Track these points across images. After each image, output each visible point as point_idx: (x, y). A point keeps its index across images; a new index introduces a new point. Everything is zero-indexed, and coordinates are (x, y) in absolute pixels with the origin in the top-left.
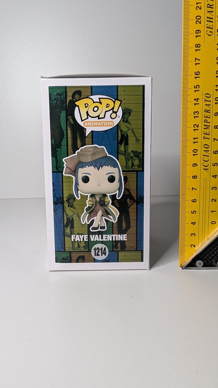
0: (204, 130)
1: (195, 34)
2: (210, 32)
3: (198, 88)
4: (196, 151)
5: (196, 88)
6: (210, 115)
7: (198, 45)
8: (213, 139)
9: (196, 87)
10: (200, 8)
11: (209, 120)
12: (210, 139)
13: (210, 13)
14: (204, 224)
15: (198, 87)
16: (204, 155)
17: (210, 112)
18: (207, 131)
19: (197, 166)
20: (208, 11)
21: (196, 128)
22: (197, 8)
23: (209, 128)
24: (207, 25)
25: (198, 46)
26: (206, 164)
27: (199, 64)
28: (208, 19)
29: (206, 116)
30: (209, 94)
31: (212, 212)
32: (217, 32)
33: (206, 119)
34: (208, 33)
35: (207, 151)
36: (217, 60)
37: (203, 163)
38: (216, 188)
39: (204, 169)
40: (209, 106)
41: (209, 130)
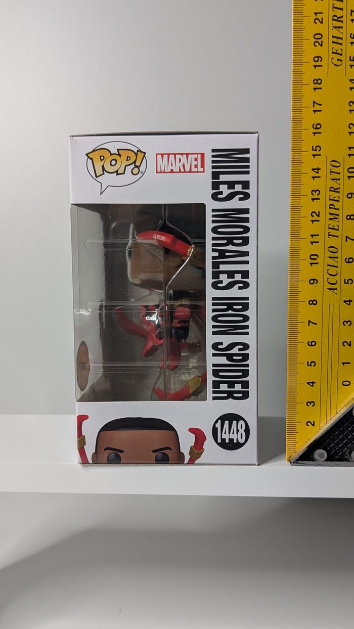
0: (328, 222)
1: (314, 62)
2: (338, 60)
4: (315, 257)
6: (339, 197)
9: (314, 149)
10: (321, 20)
11: (337, 205)
12: (340, 237)
13: (338, 29)
14: (329, 385)
15: (318, 148)
16: (328, 265)
18: (334, 223)
19: (316, 283)
20: (333, 26)
21: (316, 218)
22: (317, 21)
25: (317, 81)
26: (332, 279)
27: (321, 111)
28: (335, 40)
29: (333, 199)
30: (336, 161)
31: (344, 365)
32: (350, 60)
33: (332, 202)
34: (335, 61)
35: (334, 258)
36: (350, 106)
37: (328, 279)
38: (351, 323)
39: (330, 289)
40: (337, 181)
41: (339, 221)
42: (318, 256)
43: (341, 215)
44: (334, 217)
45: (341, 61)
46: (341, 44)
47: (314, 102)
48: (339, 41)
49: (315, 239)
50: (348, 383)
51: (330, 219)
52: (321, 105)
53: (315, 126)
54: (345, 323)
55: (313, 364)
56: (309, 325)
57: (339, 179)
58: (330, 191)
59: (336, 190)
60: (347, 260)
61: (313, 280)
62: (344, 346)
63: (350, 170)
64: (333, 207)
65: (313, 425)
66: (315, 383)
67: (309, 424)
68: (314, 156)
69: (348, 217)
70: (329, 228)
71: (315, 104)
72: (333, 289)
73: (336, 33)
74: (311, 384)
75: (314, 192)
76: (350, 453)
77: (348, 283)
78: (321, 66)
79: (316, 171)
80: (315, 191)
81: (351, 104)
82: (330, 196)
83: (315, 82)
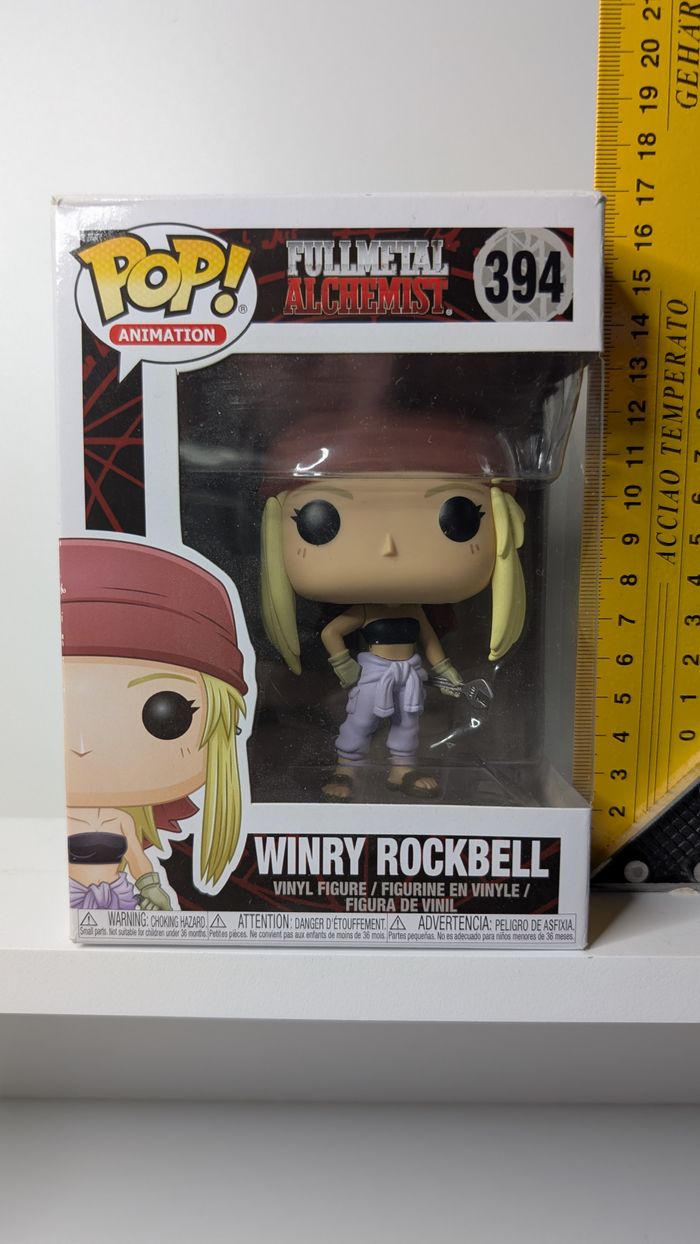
0: (662, 422)
1: (640, 98)
2: (689, 95)
3: (648, 279)
4: (635, 491)
5: (640, 279)
6: (683, 374)
7: (647, 137)
8: (693, 456)
9: (637, 276)
10: (656, 13)
11: (679, 388)
12: (684, 454)
13: (690, 31)
14: (655, 738)
15: (645, 276)
16: (661, 508)
17: (683, 363)
18: (673, 425)
19: (637, 542)
20: (681, 24)
21: (637, 413)
22: (648, 14)
23: (677, 415)
24: (679, 71)
25: (647, 139)
26: (667, 535)
27: (651, 199)
28: (684, 53)
29: (672, 376)
30: (680, 303)
31: (684, 701)
33: (669, 383)
34: (683, 97)
35: (672, 492)
37: (658, 533)
39: (662, 554)
40: (682, 341)
41: (681, 422)
42: (640, 489)
43: (686, 409)
44: (673, 413)
45: (695, 96)
46: (696, 62)
47: (639, 181)
48: (693, 56)
49: (636, 455)
50: (690, 735)
51: (665, 417)
52: (652, 187)
53: (639, 231)
54: (689, 620)
55: (625, 699)
56: (620, 624)
57: (684, 338)
58: (667, 360)
59: (678, 360)
60: (696, 499)
61: (631, 535)
62: (686, 664)
64: (671, 392)
66: (628, 735)
67: (614, 811)
68: (637, 290)
70: (664, 435)
71: (641, 185)
72: (668, 554)
73: (685, 38)
74: (621, 738)
75: (634, 363)
76: (690, 868)
77: (697, 542)
78: (655, 107)
79: (641, 320)
80: (638, 361)
82: (666, 370)
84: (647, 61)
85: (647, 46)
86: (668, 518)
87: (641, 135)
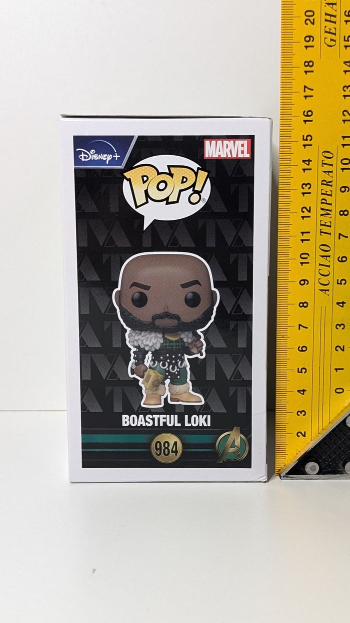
0: (320, 218)
1: (305, 42)
2: (331, 40)
3: (311, 140)
4: (306, 256)
5: (307, 140)
6: (331, 191)
7: (309, 63)
9: (305, 138)
11: (329, 199)
12: (333, 233)
13: (331, 6)
14: (321, 392)
15: (309, 138)
18: (326, 219)
19: (307, 284)
20: (326, 2)
21: (306, 213)
23: (328, 214)
24: (325, 27)
26: (324, 280)
27: (312, 96)
28: (328, 18)
29: (325, 193)
30: (329, 152)
31: (337, 371)
32: (345, 40)
33: (324, 197)
34: (328, 42)
35: (326, 256)
36: (345, 91)
37: (319, 279)
38: (344, 326)
39: (321, 290)
40: (330, 173)
41: (331, 218)
42: (309, 255)
43: (333, 211)
44: (326, 213)
45: (334, 41)
46: (335, 23)
47: (305, 87)
48: (333, 19)
49: (305, 236)
50: (341, 391)
51: (322, 215)
52: (312, 90)
53: (306, 114)
54: (338, 327)
55: (304, 371)
56: (299, 329)
57: (332, 172)
58: (322, 184)
59: (327, 183)
60: (340, 259)
61: (304, 280)
62: (337, 350)
63: (344, 162)
64: (325, 202)
65: (304, 436)
66: (306, 391)
67: (299, 434)
68: (305, 146)
69: (342, 213)
70: (321, 225)
71: (306, 89)
72: (325, 290)
73: (329, 10)
74: (302, 392)
75: (304, 186)
76: (344, 465)
77: (341, 284)
78: (313, 46)
79: (307, 163)
80: (306, 185)
81: (346, 89)
82: (322, 190)
83: (307, 64)
84: (308, 22)
85: (308, 14)
86: (325, 270)
87: (306, 62)
